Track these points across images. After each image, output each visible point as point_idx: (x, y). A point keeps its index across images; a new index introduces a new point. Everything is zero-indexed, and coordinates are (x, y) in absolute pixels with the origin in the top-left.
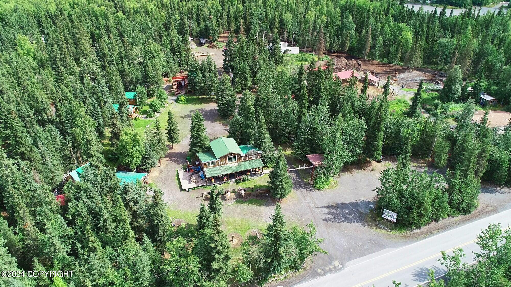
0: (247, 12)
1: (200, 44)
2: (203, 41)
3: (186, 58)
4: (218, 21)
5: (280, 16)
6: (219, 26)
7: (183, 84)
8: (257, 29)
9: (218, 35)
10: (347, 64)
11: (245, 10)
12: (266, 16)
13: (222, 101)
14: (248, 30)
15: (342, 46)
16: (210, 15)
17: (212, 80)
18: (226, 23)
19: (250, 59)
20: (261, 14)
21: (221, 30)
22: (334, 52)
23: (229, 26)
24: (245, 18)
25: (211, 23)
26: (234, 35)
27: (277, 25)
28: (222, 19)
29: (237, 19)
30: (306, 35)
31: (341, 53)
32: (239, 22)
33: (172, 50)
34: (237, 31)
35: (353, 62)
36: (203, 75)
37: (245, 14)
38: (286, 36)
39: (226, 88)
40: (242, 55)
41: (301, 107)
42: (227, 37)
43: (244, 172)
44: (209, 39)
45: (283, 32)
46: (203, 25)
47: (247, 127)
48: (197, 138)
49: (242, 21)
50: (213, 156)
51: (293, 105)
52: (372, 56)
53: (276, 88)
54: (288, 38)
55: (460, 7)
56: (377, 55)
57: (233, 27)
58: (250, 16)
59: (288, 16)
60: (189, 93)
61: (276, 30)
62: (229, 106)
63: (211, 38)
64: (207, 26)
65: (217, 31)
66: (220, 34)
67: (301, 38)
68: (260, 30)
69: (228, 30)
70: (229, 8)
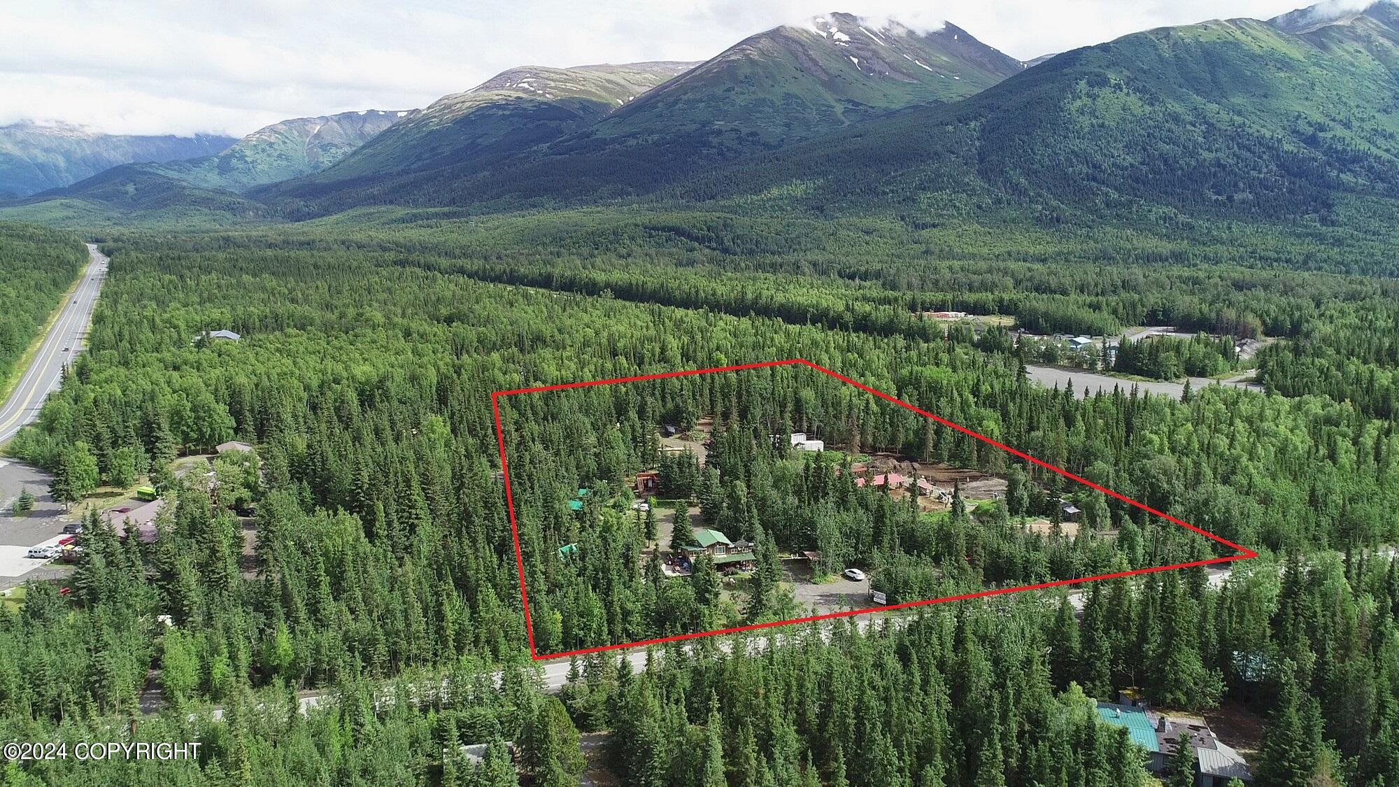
0: (743, 387)
1: (667, 434)
2: (672, 430)
3: (652, 452)
4: (694, 399)
5: (796, 393)
6: (697, 406)
7: (650, 484)
8: (758, 413)
9: (695, 420)
10: (895, 467)
11: (740, 381)
12: (773, 393)
13: (707, 499)
14: (743, 414)
15: (893, 440)
16: (682, 390)
17: (693, 476)
18: (707, 402)
19: (744, 452)
20: (766, 389)
21: (700, 413)
22: (880, 449)
23: (712, 408)
24: (739, 396)
25: (685, 402)
26: (721, 422)
27: (790, 407)
28: (701, 395)
29: (725, 396)
30: (835, 424)
31: (890, 451)
32: (730, 401)
33: (634, 439)
34: (726, 416)
35: (905, 464)
36: (681, 471)
37: (740, 387)
38: (805, 425)
39: (712, 484)
40: (733, 447)
41: (800, 501)
42: (710, 424)
43: (734, 564)
44: (680, 426)
45: (801, 419)
46: (670, 405)
47: (737, 521)
48: (680, 531)
49: (734, 400)
50: (701, 546)
51: (792, 500)
52: (938, 458)
53: (775, 485)
54: (809, 427)
55: (1156, 379)
56: (946, 454)
57: (719, 408)
58: (747, 391)
59: (808, 394)
60: (659, 495)
61: (788, 415)
62: (715, 506)
63: (684, 425)
64: (677, 406)
65: (694, 415)
66: (697, 419)
67: (828, 429)
68: (763, 415)
69: (712, 413)
70: (713, 379)
